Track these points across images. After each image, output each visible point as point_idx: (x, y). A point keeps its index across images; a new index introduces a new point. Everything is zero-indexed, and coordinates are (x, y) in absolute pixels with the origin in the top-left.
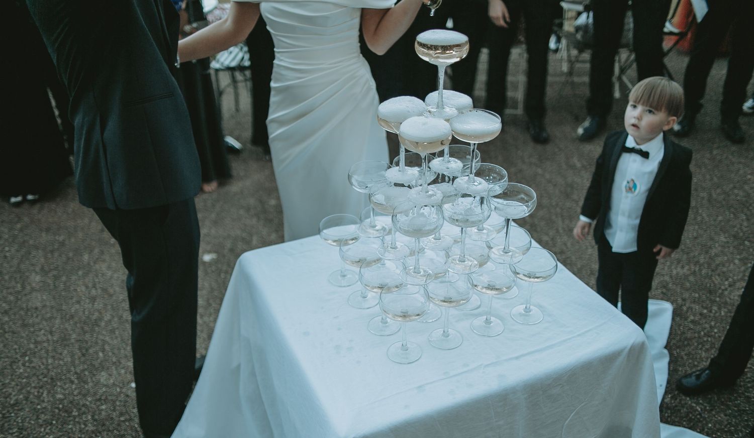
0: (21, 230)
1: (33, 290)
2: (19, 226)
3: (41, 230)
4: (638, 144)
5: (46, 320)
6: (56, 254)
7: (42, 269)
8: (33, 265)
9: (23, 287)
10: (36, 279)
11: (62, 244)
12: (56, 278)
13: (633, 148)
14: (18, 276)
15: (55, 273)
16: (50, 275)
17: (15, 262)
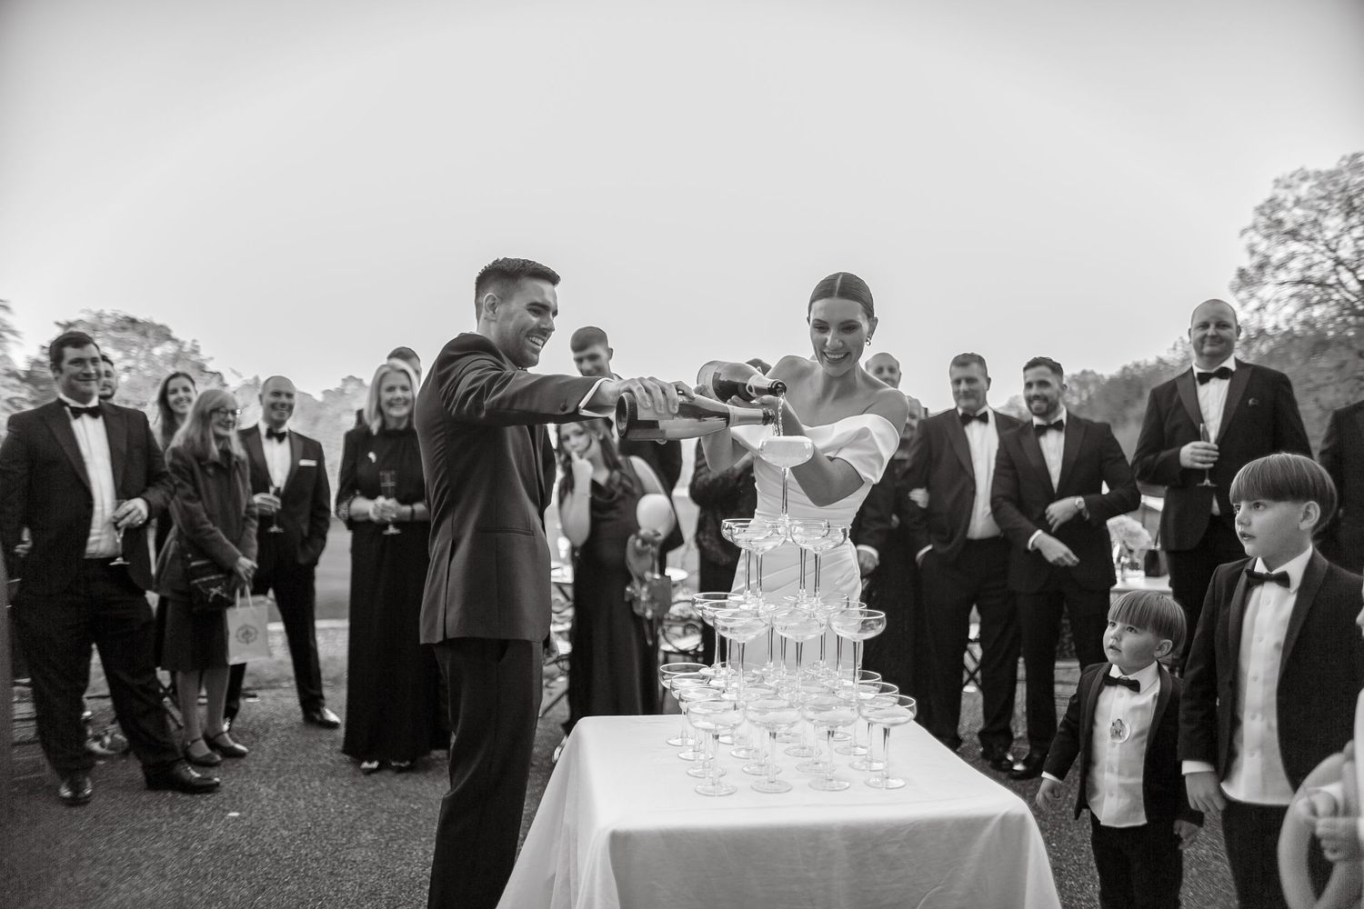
0: (373, 793)
1: (359, 845)
2: (372, 789)
3: (396, 796)
4: (1124, 674)
5: (360, 873)
6: (403, 820)
7: (379, 830)
8: (370, 824)
9: (349, 841)
10: (367, 837)
11: (416, 812)
12: (392, 839)
13: (1119, 679)
14: (349, 830)
15: (394, 835)
16: (387, 836)
17: (351, 818)
